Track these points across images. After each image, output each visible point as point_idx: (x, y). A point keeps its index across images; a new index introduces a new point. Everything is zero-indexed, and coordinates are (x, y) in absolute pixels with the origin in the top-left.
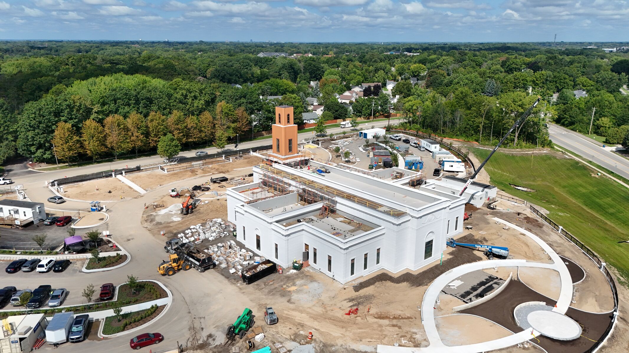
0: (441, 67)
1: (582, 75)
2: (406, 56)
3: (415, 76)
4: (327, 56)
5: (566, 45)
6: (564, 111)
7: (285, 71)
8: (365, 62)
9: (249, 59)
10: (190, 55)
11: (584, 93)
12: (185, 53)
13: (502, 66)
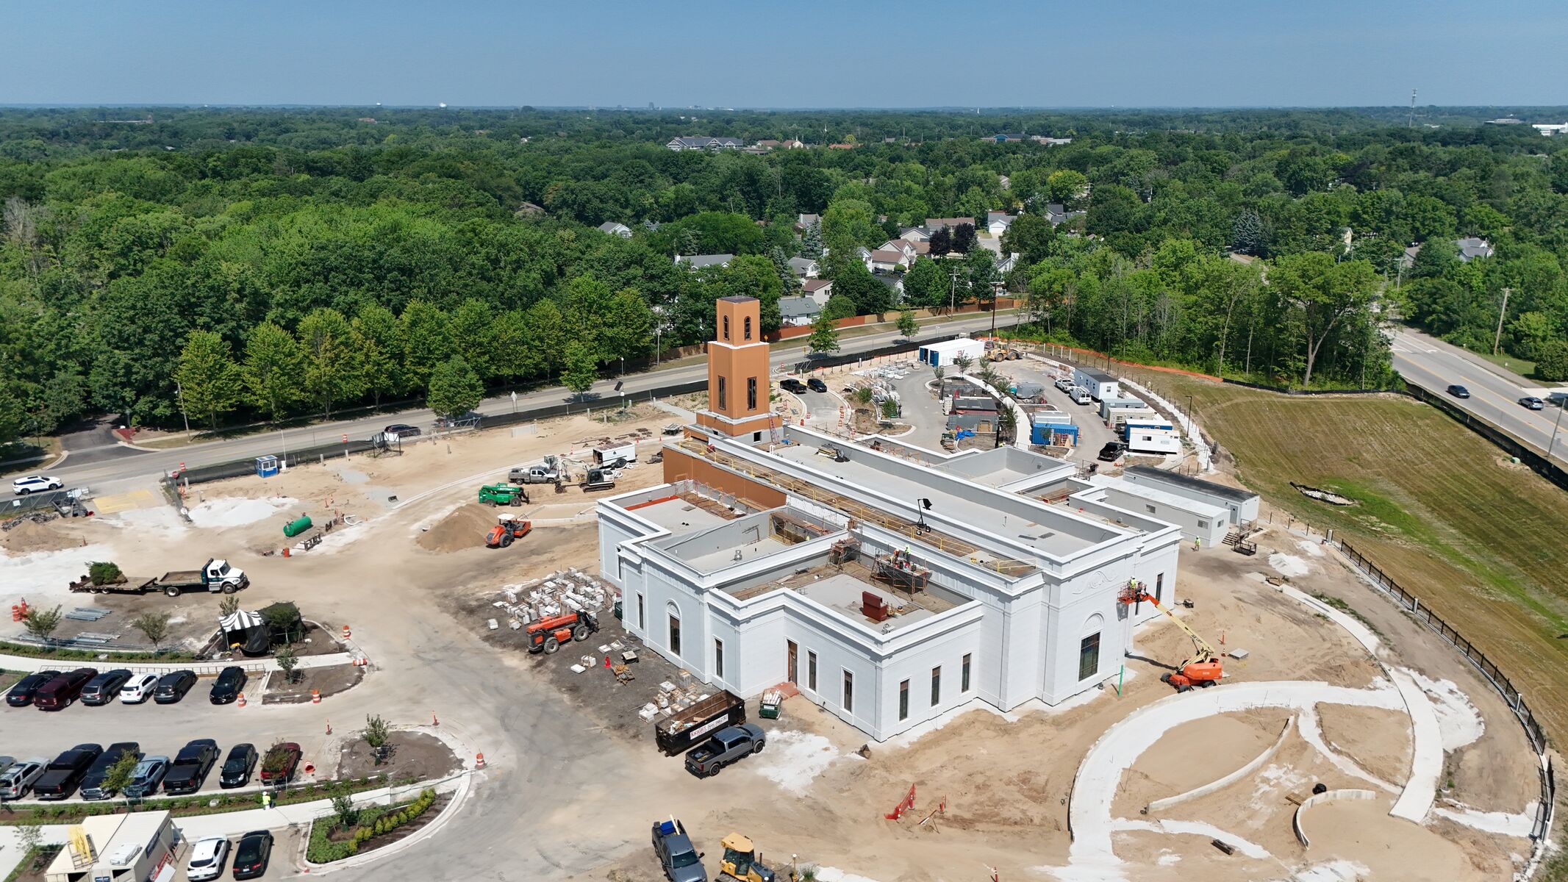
0: (1124, 175)
1: (1480, 198)
2: (1037, 147)
3: (1057, 200)
4: (840, 146)
5: (1442, 114)
6: (1431, 295)
7: (737, 188)
8: (935, 163)
9: (647, 156)
10: (504, 145)
11: (1484, 244)
12: (489, 140)
13: (1277, 174)
